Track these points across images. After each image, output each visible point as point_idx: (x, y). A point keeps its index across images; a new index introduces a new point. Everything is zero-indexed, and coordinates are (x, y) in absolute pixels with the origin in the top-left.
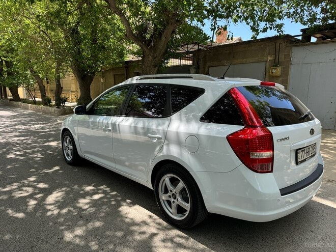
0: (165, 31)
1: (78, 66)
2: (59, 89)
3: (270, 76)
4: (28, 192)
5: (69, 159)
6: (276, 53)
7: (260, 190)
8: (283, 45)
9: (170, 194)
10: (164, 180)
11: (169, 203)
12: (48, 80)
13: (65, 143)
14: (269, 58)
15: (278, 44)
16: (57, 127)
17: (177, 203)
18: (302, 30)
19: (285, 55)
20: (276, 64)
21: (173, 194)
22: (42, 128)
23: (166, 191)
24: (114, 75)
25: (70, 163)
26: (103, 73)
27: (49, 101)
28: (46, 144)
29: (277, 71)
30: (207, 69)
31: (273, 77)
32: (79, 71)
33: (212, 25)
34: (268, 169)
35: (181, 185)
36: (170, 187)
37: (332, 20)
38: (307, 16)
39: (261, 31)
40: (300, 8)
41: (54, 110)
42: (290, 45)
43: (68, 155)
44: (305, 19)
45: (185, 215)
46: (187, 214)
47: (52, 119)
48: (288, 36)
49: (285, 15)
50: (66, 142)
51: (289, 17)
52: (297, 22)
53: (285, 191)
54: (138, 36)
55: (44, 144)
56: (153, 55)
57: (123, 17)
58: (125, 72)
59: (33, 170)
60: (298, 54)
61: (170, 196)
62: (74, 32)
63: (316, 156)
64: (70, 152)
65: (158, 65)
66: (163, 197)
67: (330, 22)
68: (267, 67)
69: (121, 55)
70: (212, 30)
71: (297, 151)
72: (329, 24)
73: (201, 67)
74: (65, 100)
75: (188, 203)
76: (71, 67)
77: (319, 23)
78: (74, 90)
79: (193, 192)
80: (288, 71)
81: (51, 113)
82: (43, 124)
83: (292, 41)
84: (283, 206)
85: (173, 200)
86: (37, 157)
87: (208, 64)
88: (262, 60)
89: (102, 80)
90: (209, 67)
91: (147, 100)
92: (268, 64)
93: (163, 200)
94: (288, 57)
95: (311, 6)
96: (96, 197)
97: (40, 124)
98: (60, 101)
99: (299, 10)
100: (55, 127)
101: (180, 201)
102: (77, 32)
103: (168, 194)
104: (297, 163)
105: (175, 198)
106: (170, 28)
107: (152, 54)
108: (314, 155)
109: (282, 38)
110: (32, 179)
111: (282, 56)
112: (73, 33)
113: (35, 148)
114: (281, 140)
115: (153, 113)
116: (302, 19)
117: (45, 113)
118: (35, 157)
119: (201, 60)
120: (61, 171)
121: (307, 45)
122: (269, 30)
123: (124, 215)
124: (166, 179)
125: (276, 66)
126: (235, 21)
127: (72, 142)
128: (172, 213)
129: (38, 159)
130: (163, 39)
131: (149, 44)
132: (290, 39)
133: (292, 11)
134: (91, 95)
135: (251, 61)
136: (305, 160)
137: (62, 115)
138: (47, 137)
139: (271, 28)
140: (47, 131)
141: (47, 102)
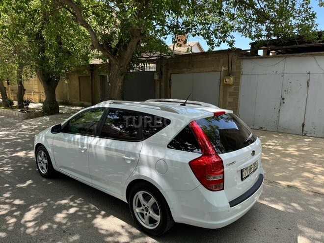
0: (131, 43)
1: (43, 70)
2: (22, 91)
3: (224, 84)
4: (6, 210)
5: (44, 172)
6: (229, 64)
7: (216, 205)
8: (235, 58)
9: (143, 207)
10: (138, 196)
11: (142, 215)
12: (9, 82)
13: (39, 157)
14: (223, 69)
15: (230, 57)
16: (23, 134)
17: (149, 215)
18: (251, 44)
19: (236, 66)
20: (229, 74)
21: (146, 208)
22: (7, 135)
23: (139, 205)
24: (79, 77)
25: (44, 176)
26: (68, 75)
27: (12, 103)
28: (14, 155)
29: (230, 80)
30: (169, 75)
31: (227, 85)
32: (43, 75)
33: (173, 38)
34: (220, 187)
35: (153, 200)
36: (143, 202)
37: (274, 36)
38: (254, 32)
39: (216, 45)
40: (249, 25)
41: (18, 114)
42: (240, 58)
43: (42, 168)
44: (253, 34)
45: (156, 225)
46: (158, 224)
47: (15, 124)
48: (239, 50)
49: (237, 30)
50: (41, 156)
51: (240, 32)
52: (246, 37)
53: (233, 203)
54: (104, 44)
55: (11, 154)
56: (120, 64)
57: (90, 30)
58: (90, 75)
59: (7, 185)
60: (247, 66)
61: (143, 210)
62: (39, 37)
63: (257, 170)
64: (44, 166)
65: (124, 74)
66: (137, 210)
67: (273, 38)
68: (222, 76)
69: (86, 58)
70: (173, 43)
71: (242, 171)
72: (273, 40)
73: (163, 73)
74: (28, 103)
75: (158, 215)
76: (36, 71)
77: (264, 39)
78: (37, 91)
79: (162, 206)
80: (239, 80)
81: (14, 117)
82: (7, 130)
83: (243, 54)
84: (232, 215)
85: (146, 213)
86: (7, 170)
87: (170, 71)
88: (218, 70)
89: (66, 82)
90: (171, 74)
91: (116, 117)
92: (222, 73)
93: (137, 213)
94: (239, 68)
95: (257, 24)
96: (72, 211)
97: (4, 130)
98: (23, 104)
99: (248, 27)
100: (20, 134)
101: (152, 213)
102: (42, 38)
103: (141, 208)
104: (242, 179)
105: (147, 211)
106: (135, 41)
107: (118, 63)
108: (255, 170)
109: (234, 51)
110: (7, 195)
111: (234, 68)
112: (37, 38)
113: (3, 160)
114: (229, 164)
115: (121, 129)
116: (250, 34)
117: (8, 116)
118: (5, 170)
119: (164, 67)
120: (34, 185)
121: (254, 58)
122: (222, 43)
123: (99, 227)
124: (140, 195)
125: (229, 76)
126: (194, 36)
127: (47, 156)
128: (144, 223)
129: (9, 172)
130: (129, 50)
131: (115, 55)
132: (241, 52)
133: (242, 26)
134: (56, 98)
135: (208, 70)
136: (248, 176)
137: (27, 119)
138: (15, 146)
139: (224, 42)
140: (14, 139)
141: (8, 104)
